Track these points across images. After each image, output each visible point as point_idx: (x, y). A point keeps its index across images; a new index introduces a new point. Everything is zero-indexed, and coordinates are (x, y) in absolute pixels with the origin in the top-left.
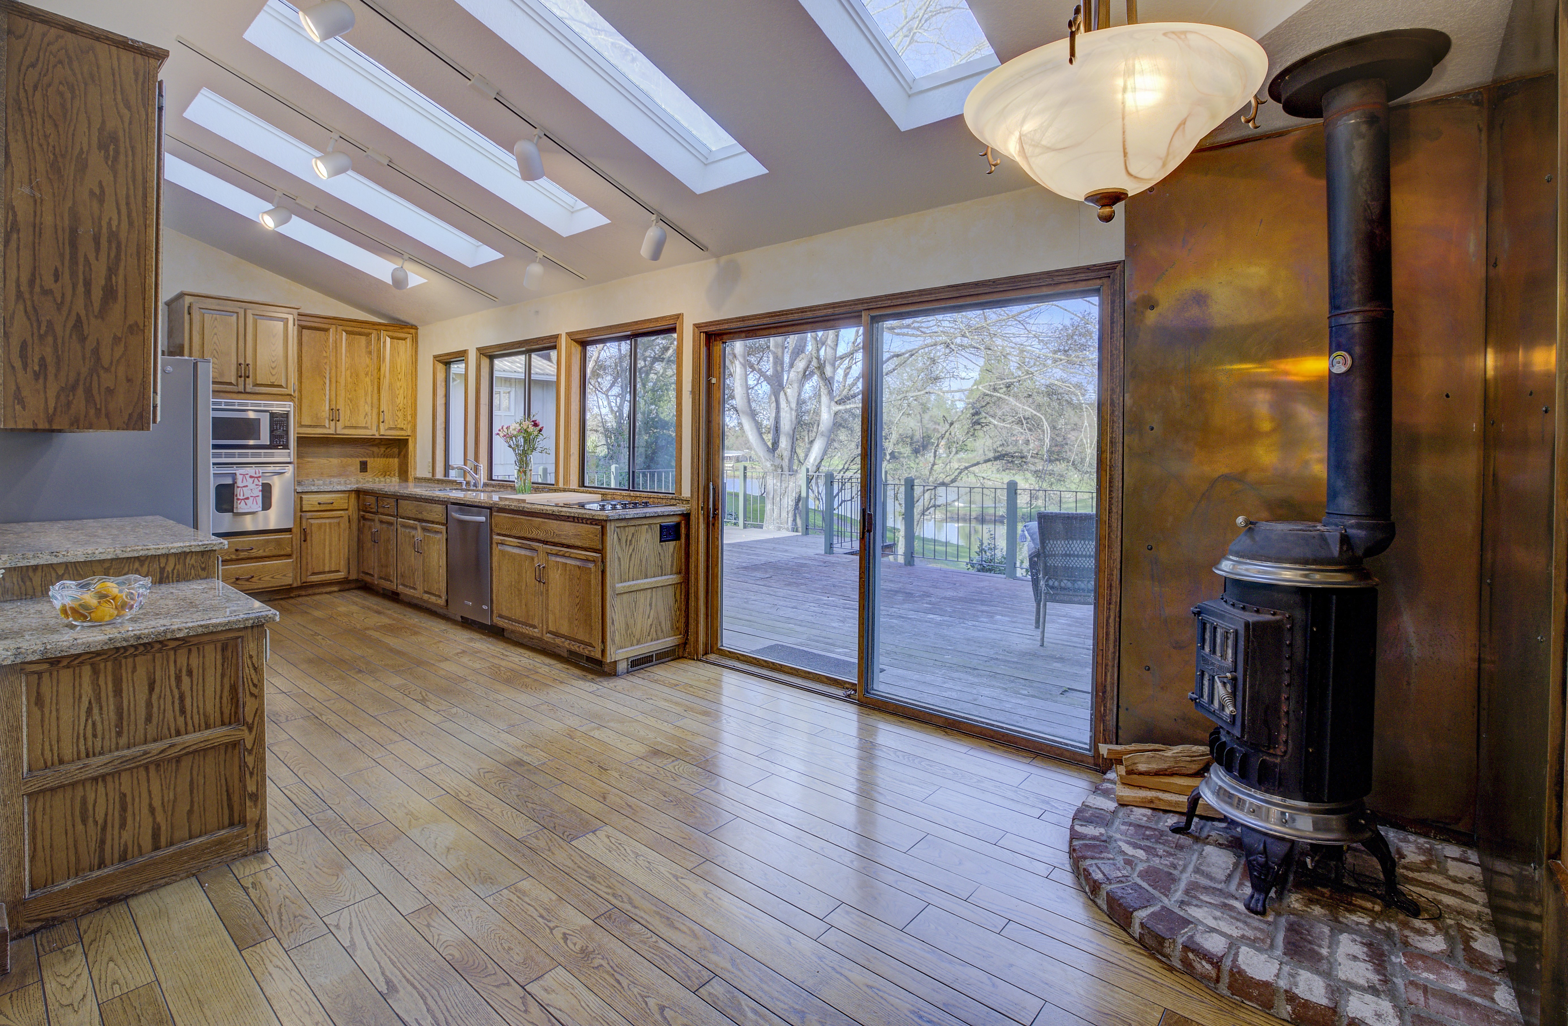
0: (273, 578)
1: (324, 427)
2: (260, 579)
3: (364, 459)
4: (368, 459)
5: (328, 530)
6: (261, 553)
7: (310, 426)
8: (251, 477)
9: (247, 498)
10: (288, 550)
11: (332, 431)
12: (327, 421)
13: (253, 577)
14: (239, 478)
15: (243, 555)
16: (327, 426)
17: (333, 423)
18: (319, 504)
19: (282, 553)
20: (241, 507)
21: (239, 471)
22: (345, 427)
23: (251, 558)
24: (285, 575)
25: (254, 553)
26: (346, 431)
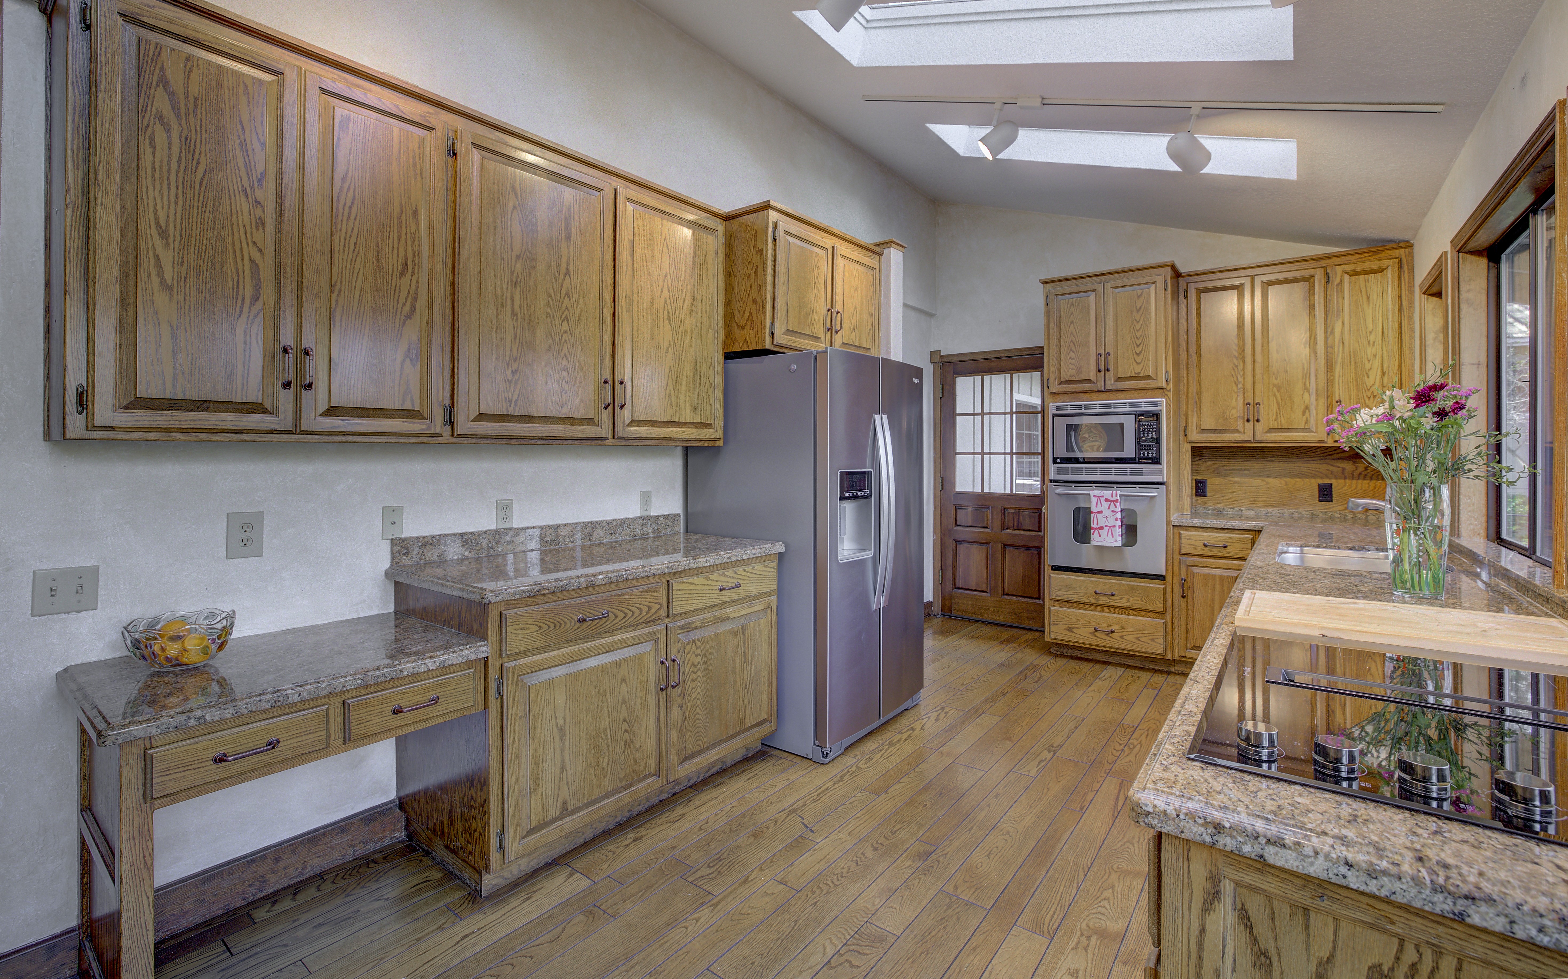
0: (1138, 639)
1: (1236, 431)
2: (1122, 637)
3: (1327, 481)
4: (1334, 482)
5: (1218, 587)
6: (1124, 602)
7: (1214, 431)
8: (1107, 500)
9: (1101, 528)
10: (1159, 606)
11: (1248, 437)
12: (1240, 423)
13: (1113, 632)
14: (1094, 500)
15: (1103, 600)
16: (1240, 429)
17: (1249, 426)
18: (1205, 545)
19: (1151, 608)
20: (1096, 539)
21: (1095, 492)
22: (1270, 430)
23: (1113, 607)
24: (1153, 640)
25: (1116, 601)
26: (1272, 437)
